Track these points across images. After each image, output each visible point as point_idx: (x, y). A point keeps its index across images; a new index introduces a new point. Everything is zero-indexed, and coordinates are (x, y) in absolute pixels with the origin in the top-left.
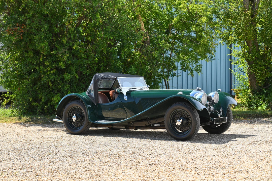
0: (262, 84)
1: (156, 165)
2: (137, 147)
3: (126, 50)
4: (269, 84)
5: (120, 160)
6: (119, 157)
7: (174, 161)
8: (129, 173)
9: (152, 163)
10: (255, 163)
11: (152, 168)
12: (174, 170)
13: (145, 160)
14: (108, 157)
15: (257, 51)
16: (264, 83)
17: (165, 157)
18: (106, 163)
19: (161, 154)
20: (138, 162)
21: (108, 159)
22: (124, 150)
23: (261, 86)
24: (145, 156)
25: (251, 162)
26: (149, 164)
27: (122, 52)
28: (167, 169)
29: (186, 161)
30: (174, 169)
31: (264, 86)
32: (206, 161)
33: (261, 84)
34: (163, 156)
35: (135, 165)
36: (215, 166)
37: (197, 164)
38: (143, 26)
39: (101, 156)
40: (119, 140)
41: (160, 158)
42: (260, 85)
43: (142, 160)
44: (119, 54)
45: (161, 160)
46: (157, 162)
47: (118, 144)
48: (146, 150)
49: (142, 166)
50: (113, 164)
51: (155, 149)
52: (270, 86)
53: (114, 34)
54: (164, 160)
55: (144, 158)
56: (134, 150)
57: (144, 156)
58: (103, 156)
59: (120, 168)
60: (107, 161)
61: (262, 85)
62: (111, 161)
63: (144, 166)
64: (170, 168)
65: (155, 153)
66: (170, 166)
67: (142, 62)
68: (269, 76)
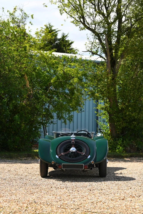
0: (120, 132)
2: (23, 175)
3: (13, 102)
4: (125, 132)
5: (12, 182)
7: (51, 183)
8: (20, 190)
10: (108, 185)
11: (36, 187)
14: (3, 181)
15: (117, 106)
16: (121, 131)
17: (45, 181)
18: (2, 184)
19: (42, 179)
20: (26, 184)
22: (14, 176)
23: (119, 134)
25: (105, 184)
26: (34, 185)
27: (10, 103)
29: (60, 183)
30: (51, 187)
31: (121, 134)
32: (74, 184)
33: (119, 132)
35: (24, 185)
36: (80, 186)
37: (67, 185)
38: (28, 83)
40: (9, 170)
42: (118, 133)
44: (8, 105)
45: (42, 183)
46: (39, 183)
47: (9, 173)
48: (30, 177)
49: (28, 186)
50: (8, 185)
51: (37, 176)
52: (126, 134)
53: (5, 89)
54: (44, 183)
55: (29, 182)
56: (22, 177)
57: (29, 180)
59: (13, 187)
62: (5, 183)
63: (30, 186)
64: (49, 187)
65: (37, 178)
67: (26, 112)
68: (125, 126)
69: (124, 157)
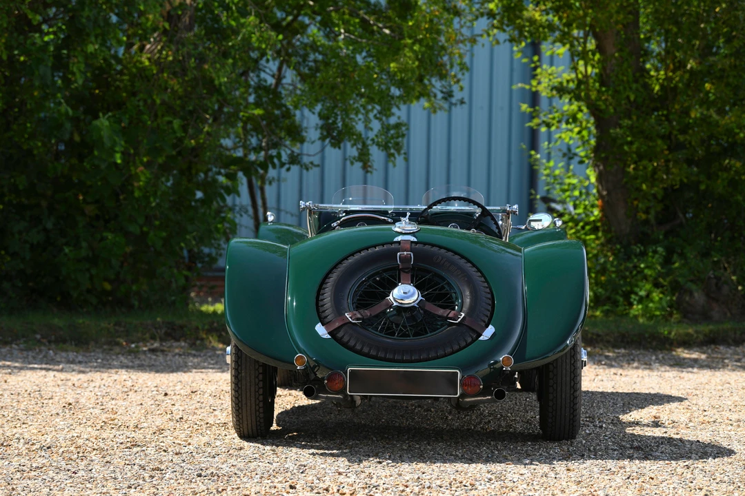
0: (653, 212)
1: (226, 478)
2: (145, 425)
3: (91, 48)
4: (681, 215)
5: (85, 462)
6: (80, 455)
7: (291, 468)
9: (209, 472)
10: (584, 478)
11: (212, 486)
12: (291, 491)
13: (182, 465)
14: (38, 455)
15: (638, 74)
16: (659, 207)
17: (257, 456)
18: (33, 473)
19: (241, 449)
20: (158, 469)
21: (40, 460)
22: (94, 434)
23: (646, 222)
24: (182, 451)
25: (569, 474)
26: (200, 475)
27: (74, 56)
28: (267, 488)
29: (336, 468)
30: (292, 487)
31: (660, 223)
32: (407, 470)
33: (647, 212)
34: (248, 452)
35: (147, 479)
36: (438, 482)
37: (374, 476)
39: (9, 452)
40: (70, 404)
41: (239, 460)
42: (644, 216)
43: (171, 464)
44: (60, 64)
45: (241, 465)
46: (226, 468)
47: (68, 416)
48: (182, 436)
49: (172, 481)
50: (62, 476)
51: (218, 432)
52: (684, 221)
54: (253, 465)
55: (176, 459)
56: (138, 436)
57: (177, 454)
58: (16, 451)
59: (88, 485)
60: (34, 465)
61: (651, 217)
62: (51, 465)
63: (182, 481)
64: (279, 485)
65: (218, 443)
66: (277, 480)
67: (158, 101)
68: (681, 181)
69: (671, 344)
